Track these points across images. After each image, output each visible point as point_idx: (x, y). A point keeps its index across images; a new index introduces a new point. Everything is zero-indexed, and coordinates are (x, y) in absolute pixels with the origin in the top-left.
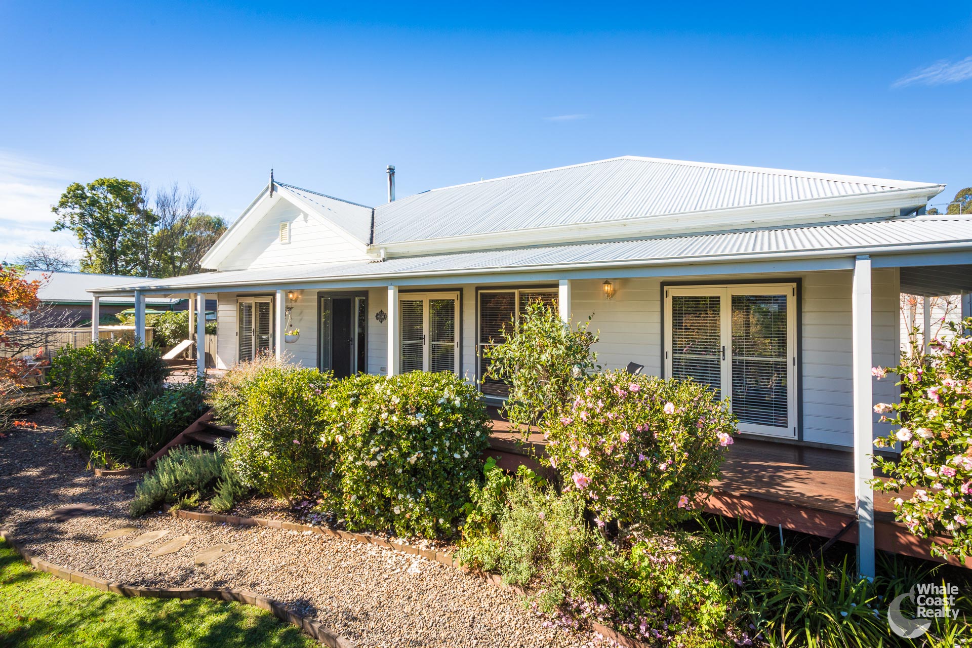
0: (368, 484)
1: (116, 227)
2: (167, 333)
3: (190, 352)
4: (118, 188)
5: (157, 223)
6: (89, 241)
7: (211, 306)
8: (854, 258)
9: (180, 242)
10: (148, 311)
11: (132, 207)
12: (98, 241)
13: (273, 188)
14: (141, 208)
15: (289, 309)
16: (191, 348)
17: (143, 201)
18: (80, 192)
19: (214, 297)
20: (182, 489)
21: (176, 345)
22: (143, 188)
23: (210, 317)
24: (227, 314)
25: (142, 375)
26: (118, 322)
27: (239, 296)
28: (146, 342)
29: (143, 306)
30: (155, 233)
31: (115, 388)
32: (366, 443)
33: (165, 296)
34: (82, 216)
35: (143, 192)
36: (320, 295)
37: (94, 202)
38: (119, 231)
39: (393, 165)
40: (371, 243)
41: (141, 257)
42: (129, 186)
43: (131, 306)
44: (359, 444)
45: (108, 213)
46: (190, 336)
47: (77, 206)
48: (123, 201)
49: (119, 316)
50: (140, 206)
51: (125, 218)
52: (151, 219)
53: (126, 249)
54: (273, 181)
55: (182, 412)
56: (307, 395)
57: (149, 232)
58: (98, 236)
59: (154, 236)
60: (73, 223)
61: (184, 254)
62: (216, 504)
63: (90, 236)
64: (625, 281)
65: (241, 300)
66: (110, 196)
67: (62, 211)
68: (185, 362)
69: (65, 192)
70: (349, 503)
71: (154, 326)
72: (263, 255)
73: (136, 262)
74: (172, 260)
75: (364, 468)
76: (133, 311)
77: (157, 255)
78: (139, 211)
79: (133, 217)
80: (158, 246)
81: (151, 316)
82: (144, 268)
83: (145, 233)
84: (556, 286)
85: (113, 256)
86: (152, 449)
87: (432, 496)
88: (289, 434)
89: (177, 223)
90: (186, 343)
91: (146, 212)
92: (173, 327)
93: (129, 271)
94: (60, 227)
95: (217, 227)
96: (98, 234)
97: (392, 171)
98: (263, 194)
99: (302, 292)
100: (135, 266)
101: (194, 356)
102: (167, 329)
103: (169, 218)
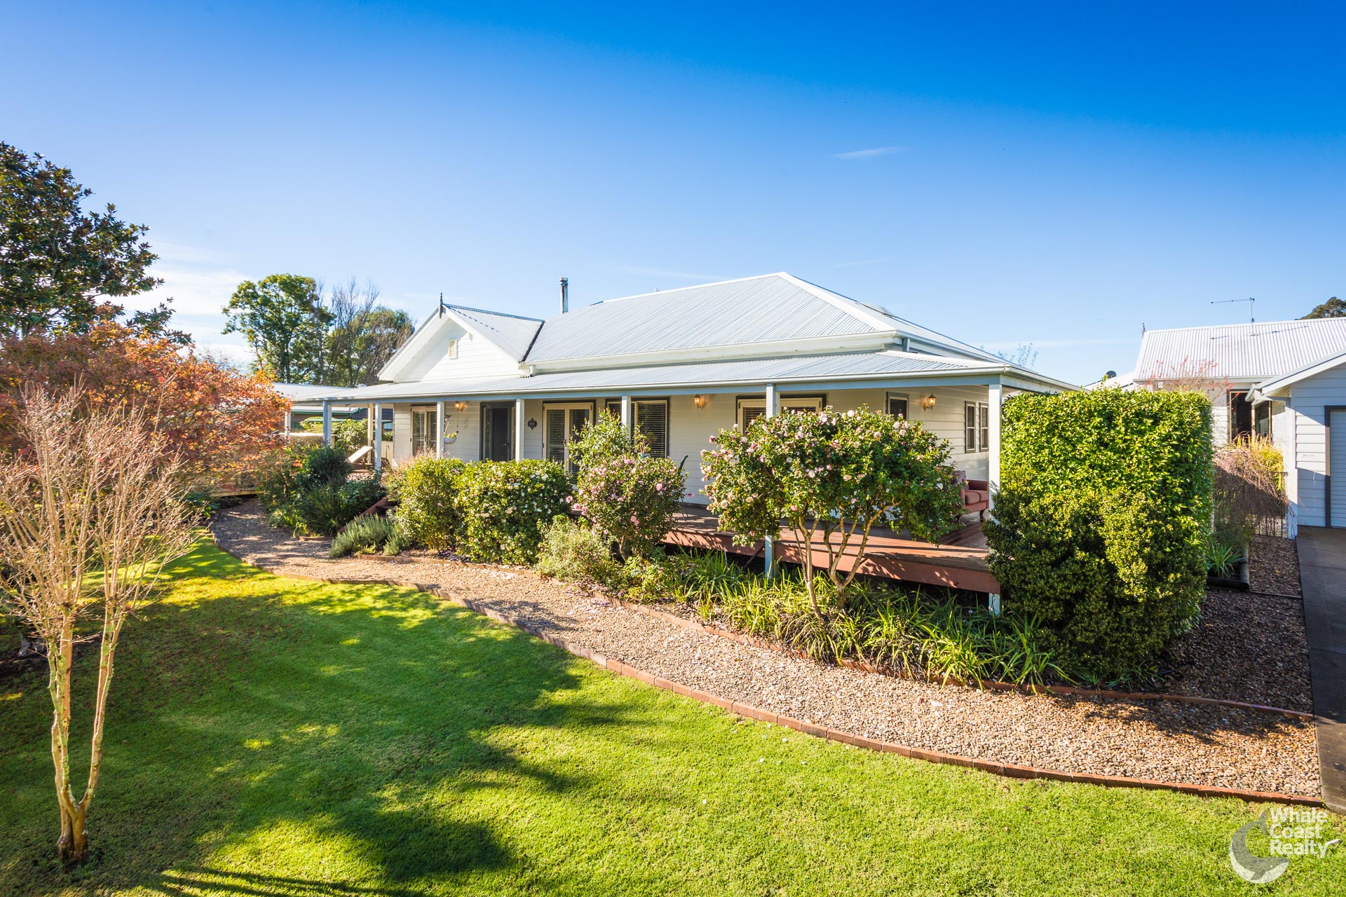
0: (485, 529)
1: (288, 327)
2: (348, 440)
3: (369, 458)
4: (291, 285)
5: (332, 322)
6: (260, 343)
7: (387, 415)
8: (766, 384)
9: (356, 344)
10: (333, 419)
11: (306, 306)
12: (268, 343)
13: (442, 310)
14: (316, 306)
15: (447, 416)
16: (369, 453)
17: (317, 299)
18: (251, 291)
19: (390, 406)
20: (363, 541)
21: (356, 450)
22: (317, 283)
23: (386, 426)
24: (402, 422)
25: (331, 469)
26: (303, 429)
27: (413, 405)
28: (332, 445)
29: (330, 415)
30: (330, 333)
31: (311, 480)
32: (481, 502)
33: (347, 406)
34: (253, 316)
35: (318, 287)
36: (483, 405)
37: (266, 302)
38: (291, 332)
39: (565, 277)
40: (524, 360)
41: (315, 360)
42: (301, 282)
43: (320, 414)
44: (476, 502)
45: (280, 312)
46: (369, 442)
47: (248, 306)
48: (295, 299)
49: (303, 424)
50: (315, 304)
51: (298, 318)
52: (326, 317)
53: (298, 351)
54: (442, 304)
55: (362, 497)
56: (448, 475)
57: (324, 332)
58: (269, 339)
59: (329, 337)
60: (243, 324)
61: (361, 356)
62: (387, 550)
63: (260, 338)
64: (712, 396)
65: (416, 409)
66: (282, 294)
67: (233, 312)
68: (363, 467)
69: (236, 291)
70: (473, 543)
71: (336, 433)
72: (434, 369)
73: (311, 366)
74: (348, 363)
75: (481, 518)
76: (321, 419)
77: (333, 358)
78: (312, 310)
79: (307, 316)
80: (333, 348)
81: (334, 424)
82: (318, 373)
83: (320, 335)
84: (620, 399)
85: (285, 360)
86: (340, 522)
87: (523, 536)
88: (435, 499)
89: (355, 321)
90: (365, 449)
91: (320, 310)
92: (353, 434)
93: (302, 377)
94: (230, 329)
95: (400, 326)
96: (270, 337)
97: (565, 284)
98: (433, 315)
99: (467, 403)
100: (308, 371)
101: (373, 461)
102: (348, 435)
103: (345, 316)
